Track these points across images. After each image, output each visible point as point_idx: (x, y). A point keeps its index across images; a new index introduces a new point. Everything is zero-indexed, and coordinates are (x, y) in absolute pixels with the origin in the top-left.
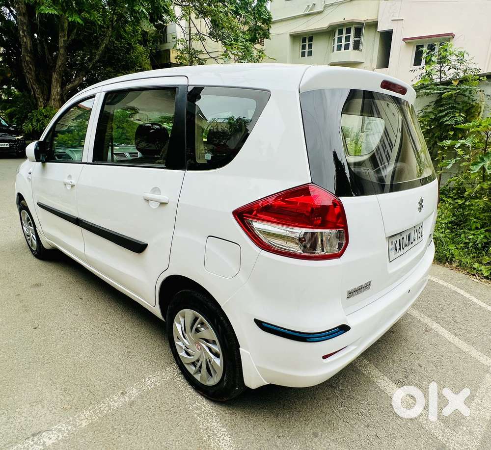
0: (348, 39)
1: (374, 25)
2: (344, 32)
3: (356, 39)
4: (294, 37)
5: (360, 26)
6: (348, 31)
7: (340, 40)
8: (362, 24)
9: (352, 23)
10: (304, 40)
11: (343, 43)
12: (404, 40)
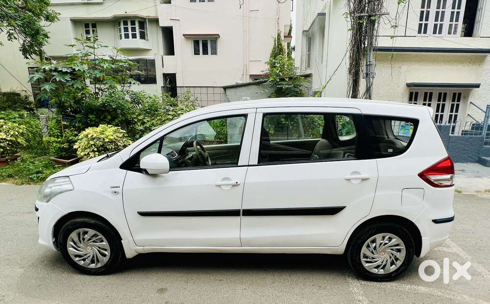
0: (133, 29)
1: (156, 21)
2: (129, 23)
3: (141, 30)
4: (76, 22)
5: (143, 20)
6: (133, 23)
7: (126, 29)
8: (145, 19)
9: (136, 17)
10: (87, 26)
11: (130, 33)
12: (184, 35)
